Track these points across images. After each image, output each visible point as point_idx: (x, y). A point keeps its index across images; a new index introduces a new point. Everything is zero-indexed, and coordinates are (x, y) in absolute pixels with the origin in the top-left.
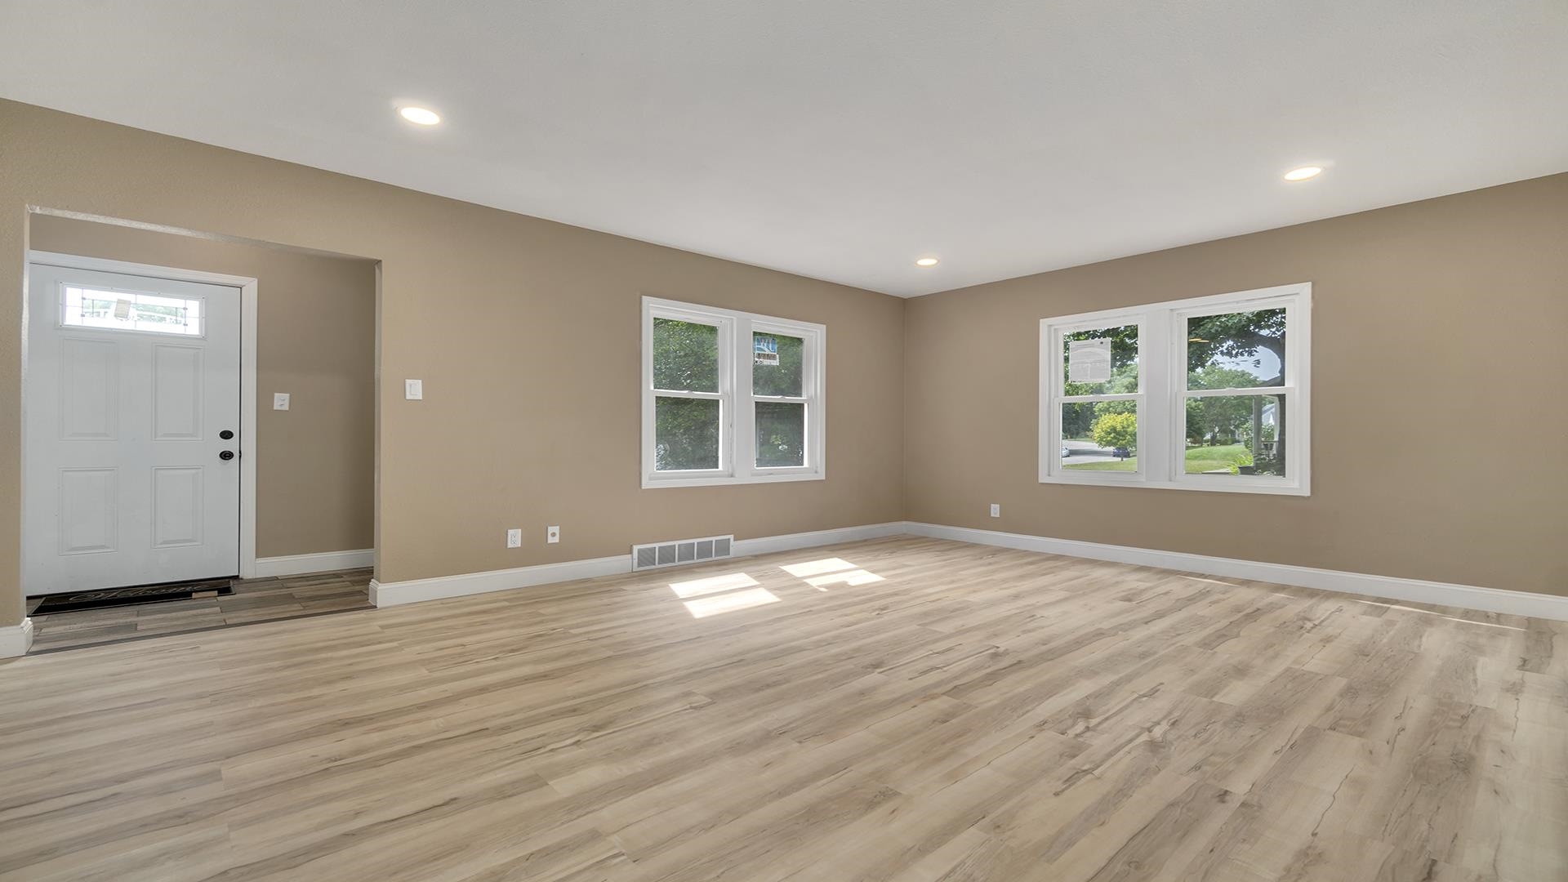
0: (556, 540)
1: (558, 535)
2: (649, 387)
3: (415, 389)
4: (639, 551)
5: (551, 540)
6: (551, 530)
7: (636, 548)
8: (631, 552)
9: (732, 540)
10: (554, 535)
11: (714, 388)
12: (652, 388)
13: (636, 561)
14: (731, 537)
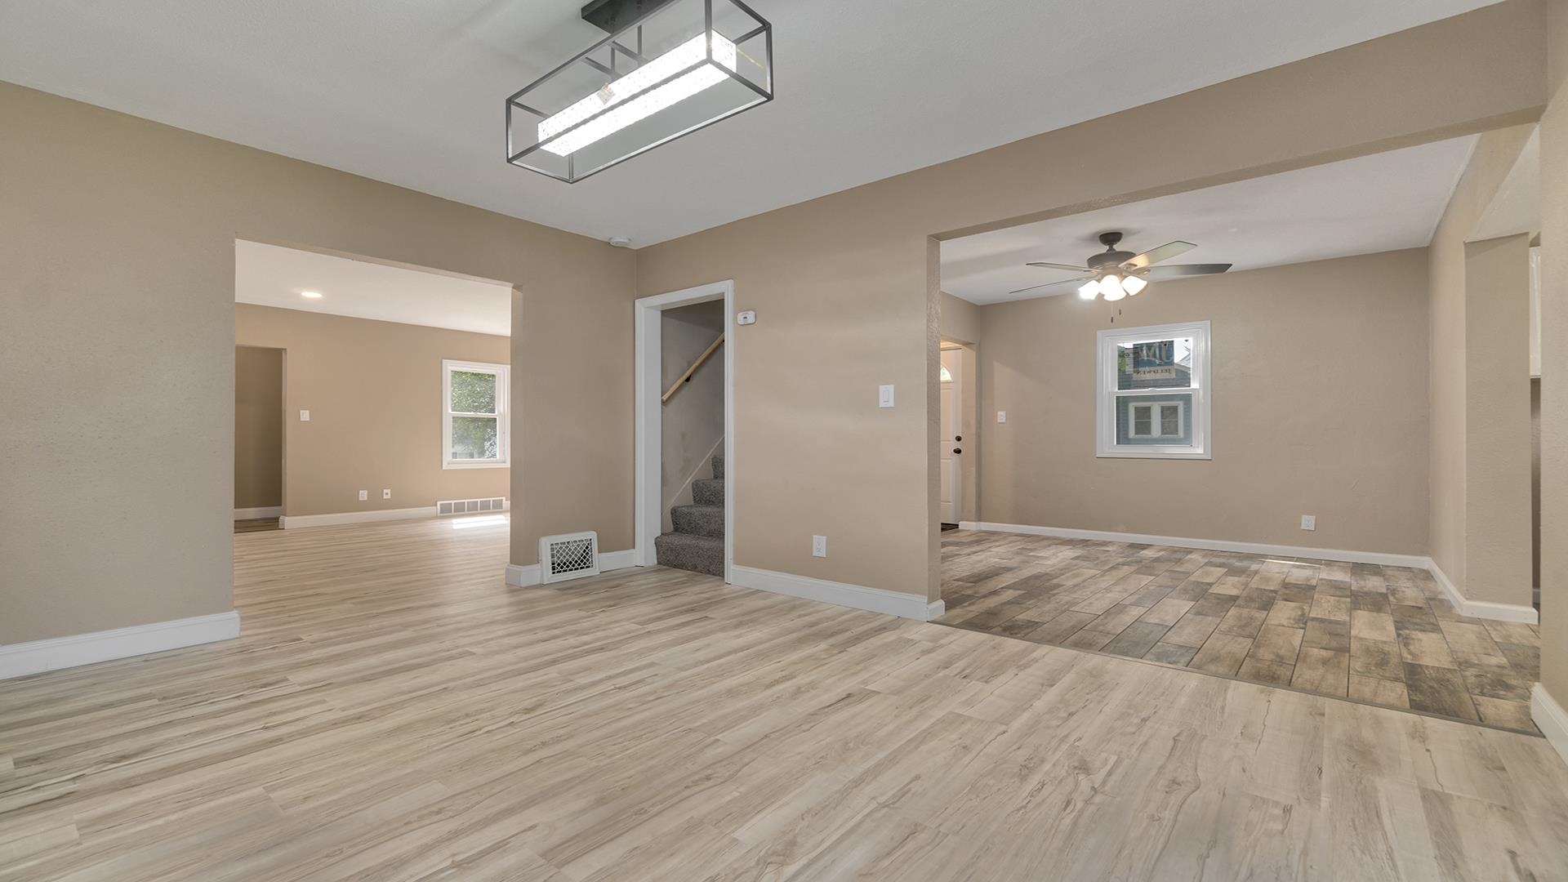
0: (389, 497)
1: (389, 495)
2: (447, 410)
3: (305, 415)
4: (441, 505)
5: (385, 497)
6: (385, 491)
7: (439, 503)
8: (436, 505)
9: (504, 501)
10: (387, 494)
11: (493, 411)
12: (450, 411)
13: (439, 512)
14: (504, 498)
